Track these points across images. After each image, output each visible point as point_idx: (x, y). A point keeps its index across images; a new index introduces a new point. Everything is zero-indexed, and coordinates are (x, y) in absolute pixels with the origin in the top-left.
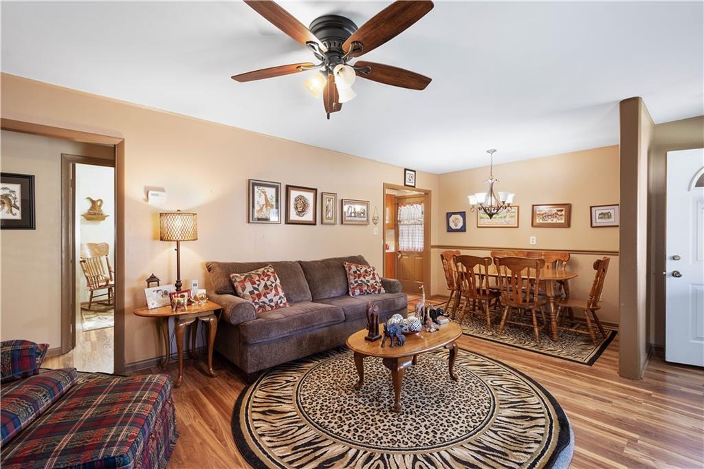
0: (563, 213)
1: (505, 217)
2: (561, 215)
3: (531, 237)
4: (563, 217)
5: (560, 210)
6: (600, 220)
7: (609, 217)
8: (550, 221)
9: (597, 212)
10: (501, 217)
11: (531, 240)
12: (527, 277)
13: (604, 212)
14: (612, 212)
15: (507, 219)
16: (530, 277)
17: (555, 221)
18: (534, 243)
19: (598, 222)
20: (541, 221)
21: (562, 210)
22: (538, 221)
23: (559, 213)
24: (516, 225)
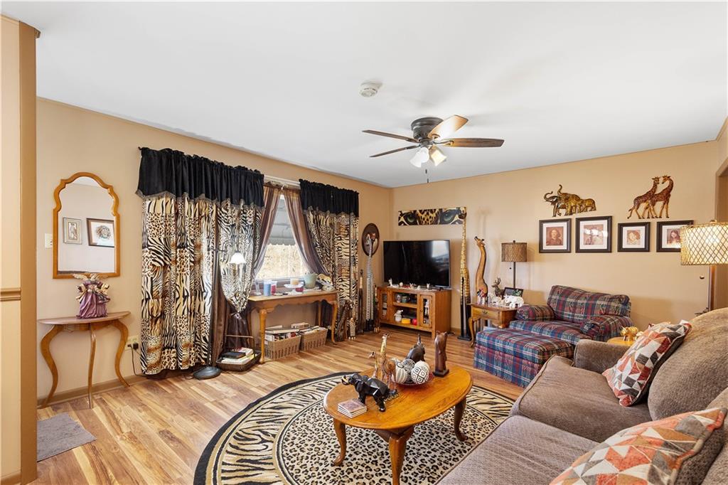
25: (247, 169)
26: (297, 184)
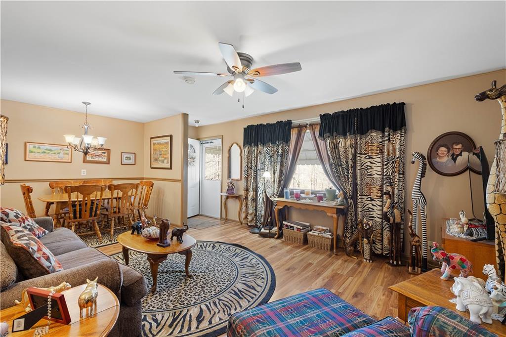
0: (106, 154)
1: (59, 153)
2: (105, 156)
3: (83, 170)
4: (106, 158)
5: (103, 153)
6: (126, 161)
7: (130, 159)
8: (97, 159)
9: (125, 156)
10: (55, 153)
11: (82, 173)
12: (76, 200)
13: (128, 156)
14: (131, 156)
15: (61, 155)
16: (79, 200)
17: (100, 159)
18: (85, 174)
19: (125, 162)
20: (90, 159)
21: (105, 153)
22: (88, 159)
23: (103, 154)
24: (70, 161)
25: (282, 121)
26: (318, 119)
